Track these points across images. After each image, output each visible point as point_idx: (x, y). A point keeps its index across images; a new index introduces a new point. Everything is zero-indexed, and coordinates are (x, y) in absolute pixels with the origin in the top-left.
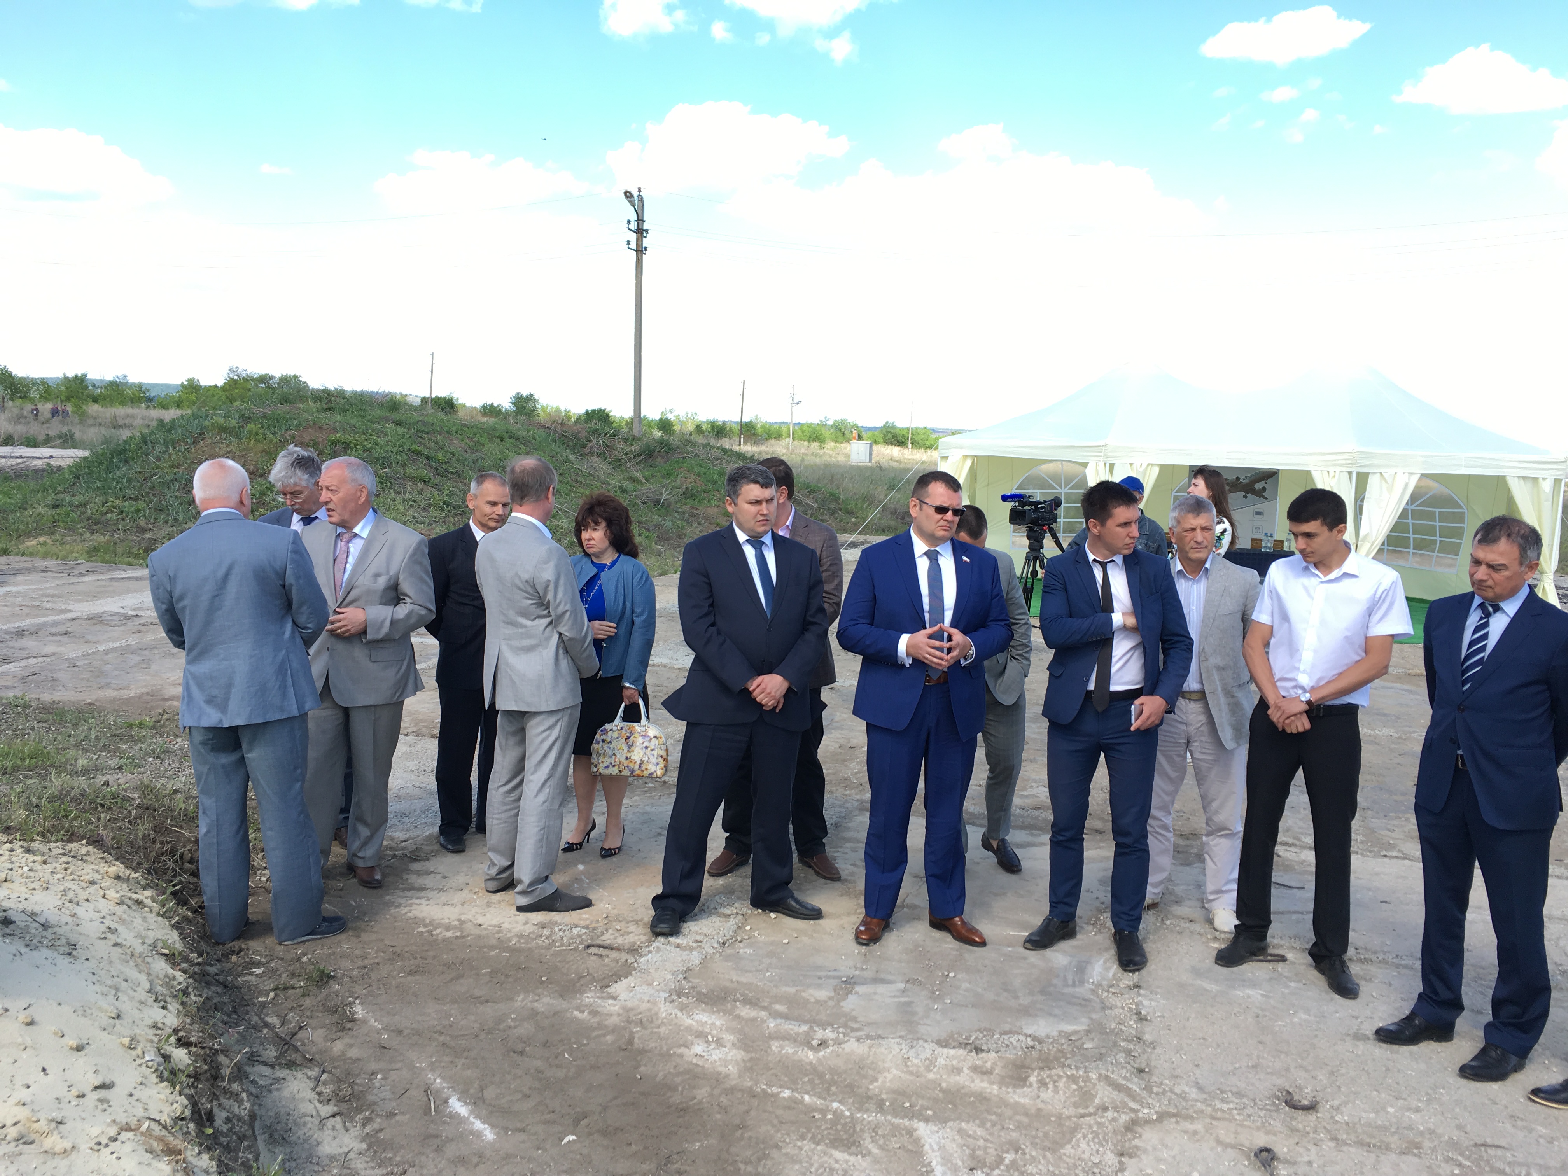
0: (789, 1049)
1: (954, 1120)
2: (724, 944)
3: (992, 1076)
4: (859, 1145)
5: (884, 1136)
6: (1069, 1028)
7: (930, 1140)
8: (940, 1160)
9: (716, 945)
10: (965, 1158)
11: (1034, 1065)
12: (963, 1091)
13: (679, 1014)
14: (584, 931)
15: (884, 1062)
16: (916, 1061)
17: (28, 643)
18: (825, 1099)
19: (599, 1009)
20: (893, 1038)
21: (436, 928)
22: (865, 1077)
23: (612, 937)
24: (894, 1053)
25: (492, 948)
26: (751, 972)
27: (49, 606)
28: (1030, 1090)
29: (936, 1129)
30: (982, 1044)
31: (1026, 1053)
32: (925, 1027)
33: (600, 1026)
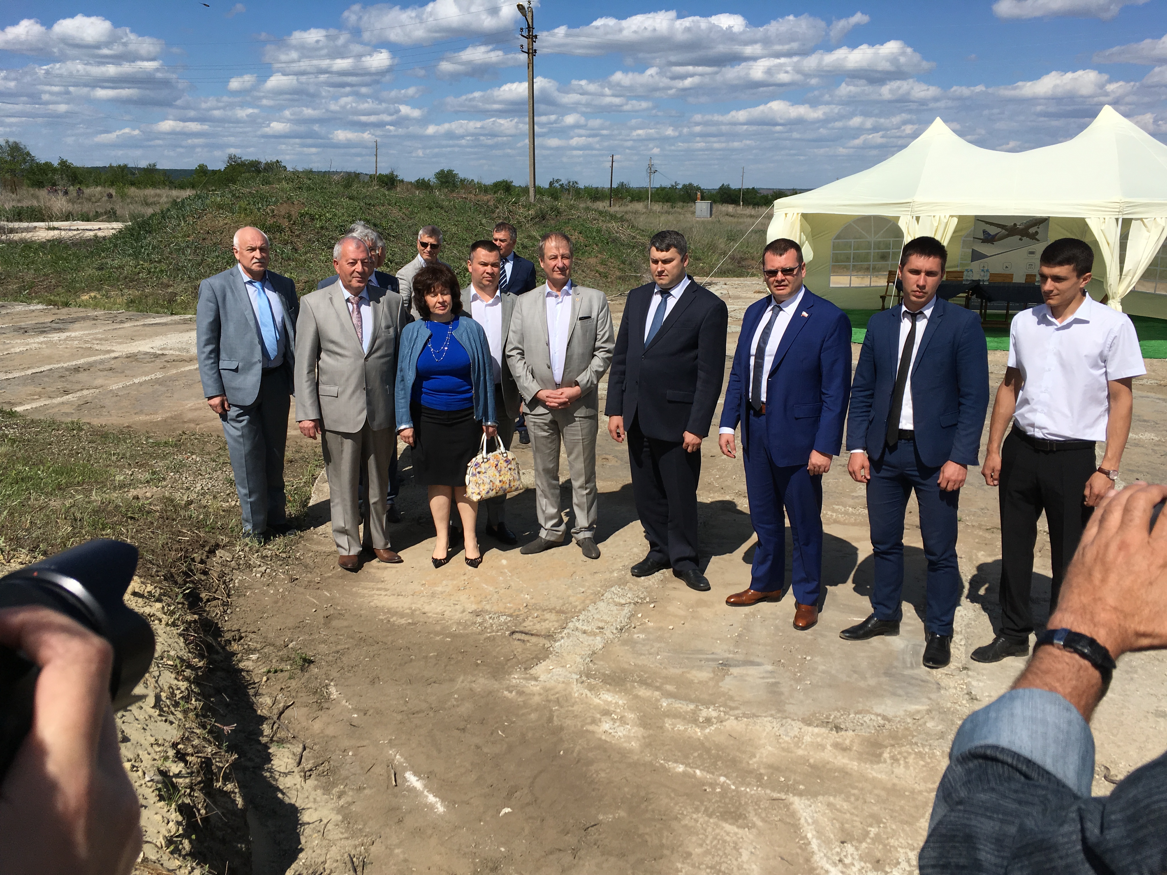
0: (680, 727)
1: (823, 795)
2: (621, 630)
3: (852, 753)
4: (746, 818)
5: (765, 809)
6: (913, 708)
7: (805, 814)
8: (814, 833)
9: (615, 631)
10: (836, 831)
11: (886, 742)
12: (828, 767)
13: (589, 694)
14: (509, 619)
15: (760, 739)
16: (787, 739)
17: (82, 376)
18: (713, 773)
19: (525, 689)
20: (765, 717)
21: (392, 616)
22: (744, 752)
23: (531, 624)
24: (767, 730)
25: (437, 634)
26: (644, 655)
27: (98, 347)
28: (884, 765)
29: (809, 803)
30: (840, 723)
31: (878, 731)
32: (791, 706)
33: (525, 704)
